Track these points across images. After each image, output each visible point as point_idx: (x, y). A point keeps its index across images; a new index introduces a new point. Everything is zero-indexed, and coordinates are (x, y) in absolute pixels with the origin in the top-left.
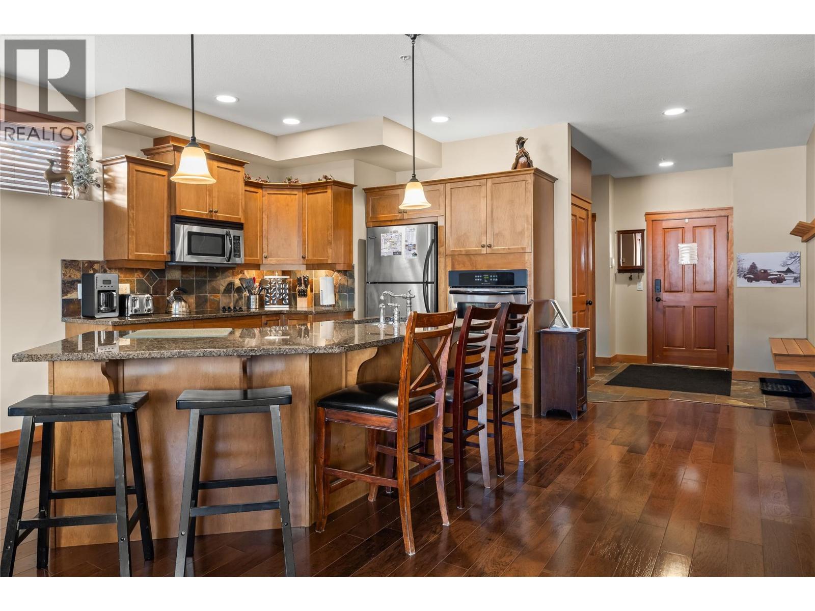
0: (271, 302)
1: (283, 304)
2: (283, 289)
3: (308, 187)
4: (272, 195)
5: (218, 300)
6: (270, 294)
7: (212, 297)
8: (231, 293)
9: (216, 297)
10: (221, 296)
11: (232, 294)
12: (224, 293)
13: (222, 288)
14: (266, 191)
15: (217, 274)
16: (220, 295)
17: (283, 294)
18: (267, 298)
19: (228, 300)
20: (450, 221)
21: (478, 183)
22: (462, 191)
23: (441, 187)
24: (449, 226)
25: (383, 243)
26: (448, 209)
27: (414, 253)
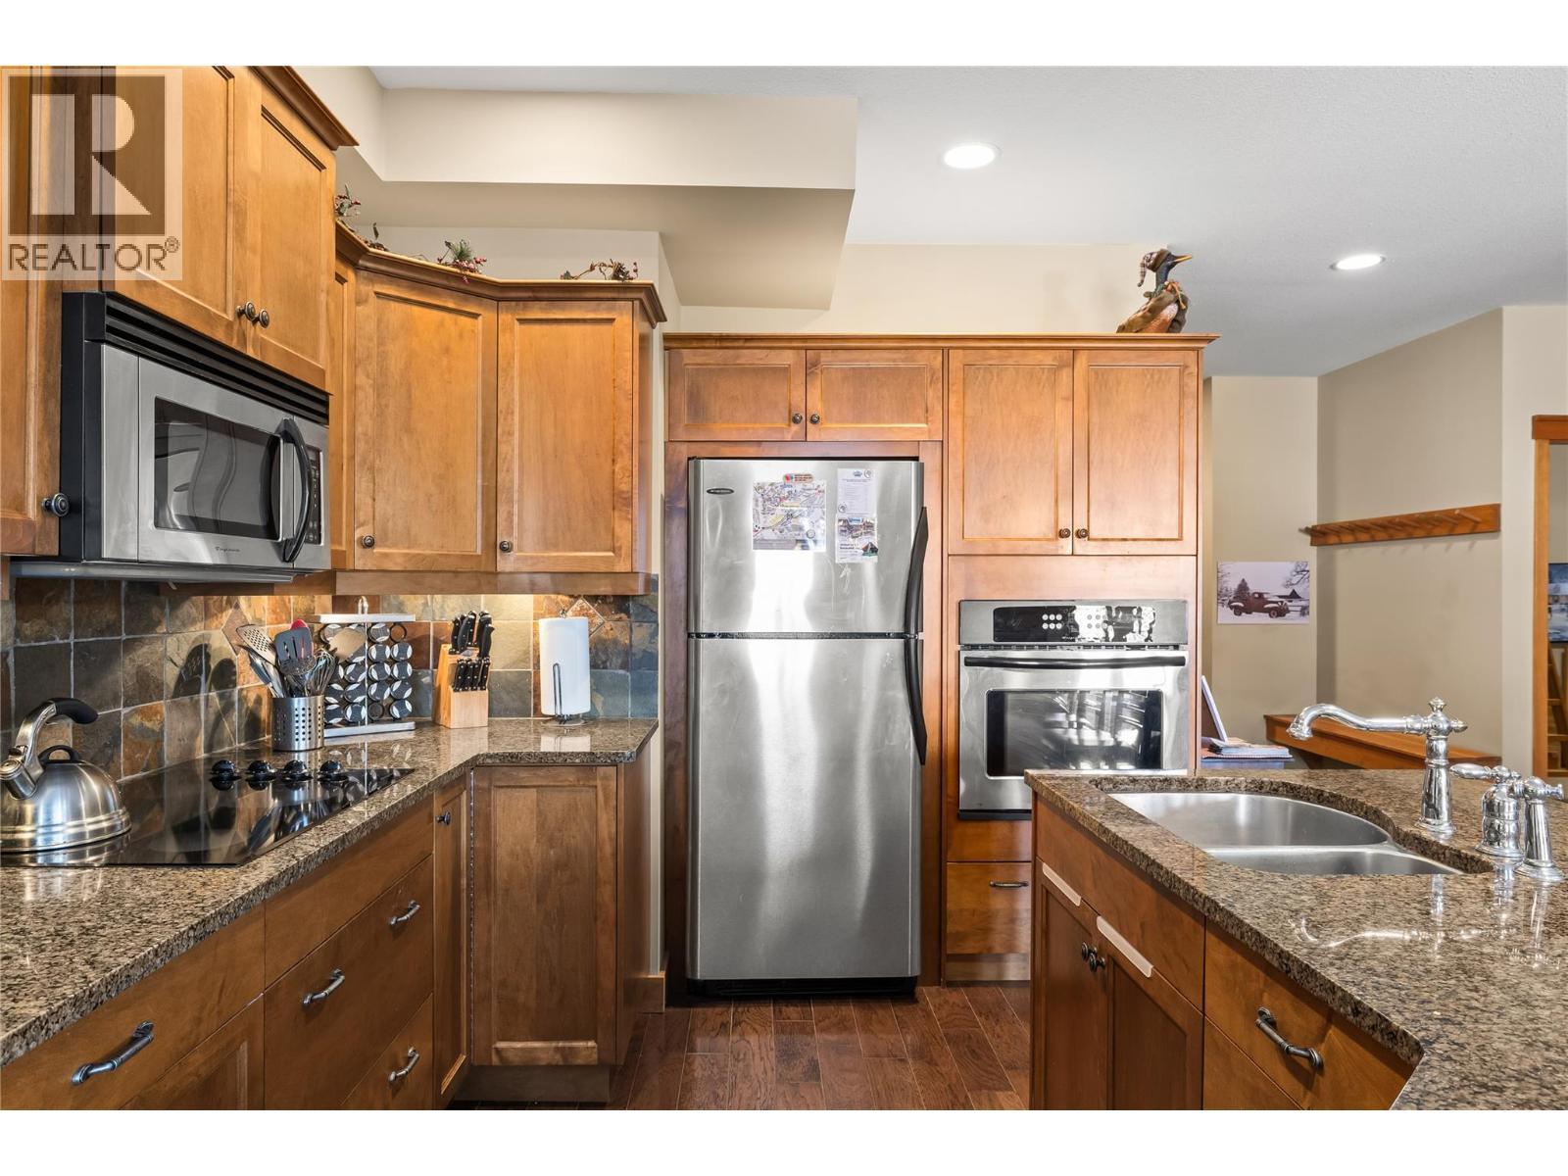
0: (349, 713)
1: (395, 720)
2: (392, 661)
3: (530, 294)
4: (393, 305)
5: (157, 728)
6: (346, 683)
7: (136, 721)
8: (198, 692)
9: (147, 714)
10: (169, 709)
11: (202, 695)
12: (176, 694)
13: (170, 674)
14: (372, 281)
15: (155, 611)
16: (162, 705)
17: (392, 680)
18: (331, 700)
19: (189, 725)
20: (960, 457)
21: (1048, 359)
22: (998, 375)
23: (935, 358)
24: (959, 471)
25: (760, 512)
26: (955, 423)
27: (870, 547)
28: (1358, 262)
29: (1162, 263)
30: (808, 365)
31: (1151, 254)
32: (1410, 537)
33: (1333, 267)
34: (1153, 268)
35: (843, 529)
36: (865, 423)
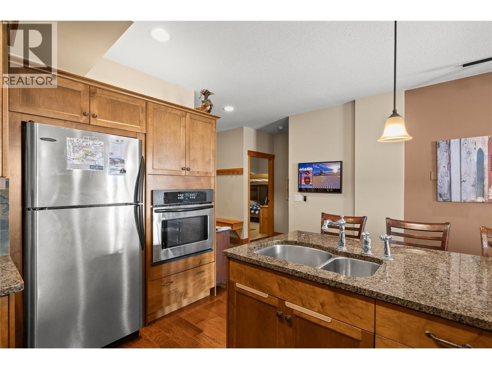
20: (152, 140)
21: (179, 113)
22: (164, 114)
23: (143, 103)
24: (152, 145)
25: (72, 151)
26: (150, 128)
27: (123, 170)
28: (229, 109)
29: (206, 93)
30: (91, 93)
31: (204, 90)
32: (223, 174)
33: (223, 109)
34: (204, 94)
35: (111, 162)
36: (116, 121)
